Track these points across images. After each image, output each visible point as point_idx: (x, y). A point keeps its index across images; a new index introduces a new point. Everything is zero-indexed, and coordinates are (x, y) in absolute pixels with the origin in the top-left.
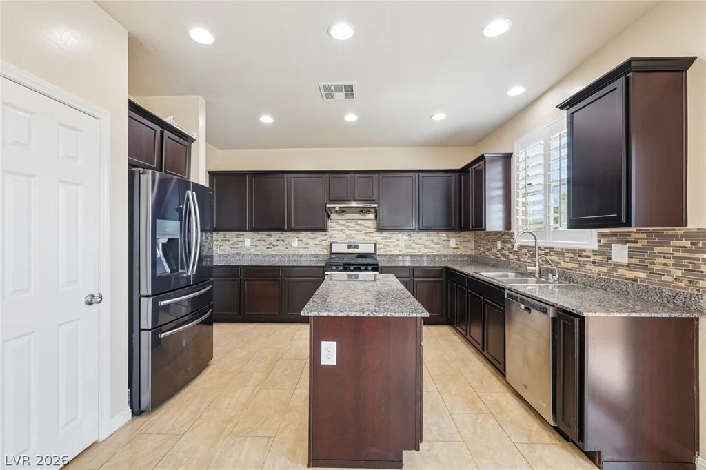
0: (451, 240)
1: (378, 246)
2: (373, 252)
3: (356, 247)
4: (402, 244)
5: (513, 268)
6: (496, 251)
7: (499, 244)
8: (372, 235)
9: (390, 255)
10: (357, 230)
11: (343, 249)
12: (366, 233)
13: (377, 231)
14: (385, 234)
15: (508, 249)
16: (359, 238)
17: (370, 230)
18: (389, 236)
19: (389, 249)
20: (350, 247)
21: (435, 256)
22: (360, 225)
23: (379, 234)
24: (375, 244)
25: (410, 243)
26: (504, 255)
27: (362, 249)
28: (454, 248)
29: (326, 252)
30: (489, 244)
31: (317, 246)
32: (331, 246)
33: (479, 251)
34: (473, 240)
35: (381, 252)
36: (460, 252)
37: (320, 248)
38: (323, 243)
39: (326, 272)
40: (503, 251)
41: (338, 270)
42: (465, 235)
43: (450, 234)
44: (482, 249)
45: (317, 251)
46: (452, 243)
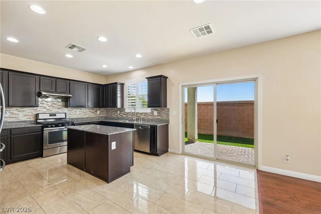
1: (67, 114)
2: (64, 117)
3: (55, 115)
4: (78, 113)
6: (117, 115)
7: (119, 112)
8: (62, 109)
9: (72, 118)
10: (53, 107)
11: (47, 116)
12: (59, 108)
13: (65, 107)
14: (69, 109)
15: (123, 113)
16: (54, 111)
17: (60, 107)
18: (71, 109)
19: (71, 116)
20: (51, 115)
21: (92, 118)
23: (66, 109)
24: (66, 114)
25: (81, 112)
26: (121, 116)
27: (58, 116)
28: (99, 114)
29: (32, 119)
30: (114, 112)
31: (25, 115)
32: (37, 115)
33: (108, 115)
34: (105, 111)
35: (67, 117)
36: (101, 115)
37: (28, 117)
38: (30, 114)
39: (45, 129)
40: (121, 114)
41: (52, 127)
42: (102, 109)
43: (98, 109)
44: (110, 114)
45: (26, 118)
46: (98, 112)
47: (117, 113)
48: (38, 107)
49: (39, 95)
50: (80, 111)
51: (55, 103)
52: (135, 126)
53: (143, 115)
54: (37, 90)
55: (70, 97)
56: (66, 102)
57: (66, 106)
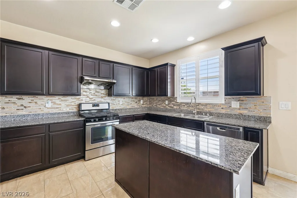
0: (141, 100)
1: (110, 105)
2: (108, 108)
3: (98, 105)
4: (121, 103)
5: (176, 112)
6: (165, 105)
7: (167, 102)
8: (105, 98)
9: (115, 109)
10: (96, 95)
11: (90, 107)
12: (102, 97)
13: (108, 96)
14: (112, 98)
15: (173, 104)
16: (97, 100)
18: (114, 99)
19: (114, 106)
20: (94, 106)
21: (135, 109)
22: (98, 92)
23: (109, 98)
24: (109, 103)
25: (124, 102)
26: (171, 107)
27: (102, 107)
28: (142, 104)
29: (75, 110)
30: (160, 102)
31: (68, 106)
32: (80, 105)
33: (153, 105)
34: (148, 101)
35: (111, 108)
36: (144, 106)
37: (70, 107)
38: (73, 104)
39: (87, 124)
40: (170, 105)
41: (95, 121)
42: (146, 98)
43: (141, 97)
44: (155, 105)
45: (68, 109)
46: (142, 102)
47: (165, 104)
48: (80, 95)
49: (82, 80)
50: (123, 100)
51: (98, 91)
52: (207, 124)
53: (209, 107)
54: (80, 75)
55: (114, 83)
56: (110, 89)
57: (110, 94)
